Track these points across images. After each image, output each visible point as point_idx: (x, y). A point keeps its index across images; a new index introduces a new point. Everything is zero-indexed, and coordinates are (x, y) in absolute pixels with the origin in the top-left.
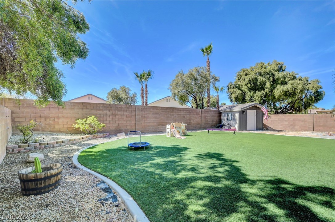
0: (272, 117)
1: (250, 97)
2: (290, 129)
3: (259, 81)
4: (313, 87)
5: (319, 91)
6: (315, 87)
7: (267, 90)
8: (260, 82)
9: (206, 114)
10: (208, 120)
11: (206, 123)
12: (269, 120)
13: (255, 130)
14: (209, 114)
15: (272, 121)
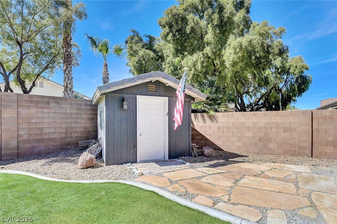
0: (220, 120)
1: (172, 67)
2: (258, 151)
3: (191, 24)
4: (296, 67)
5: (303, 76)
6: (298, 67)
7: (208, 50)
8: (192, 28)
9: (33, 111)
10: (41, 129)
11: (34, 139)
12: (214, 125)
13: (167, 158)
14: (45, 111)
15: (219, 128)
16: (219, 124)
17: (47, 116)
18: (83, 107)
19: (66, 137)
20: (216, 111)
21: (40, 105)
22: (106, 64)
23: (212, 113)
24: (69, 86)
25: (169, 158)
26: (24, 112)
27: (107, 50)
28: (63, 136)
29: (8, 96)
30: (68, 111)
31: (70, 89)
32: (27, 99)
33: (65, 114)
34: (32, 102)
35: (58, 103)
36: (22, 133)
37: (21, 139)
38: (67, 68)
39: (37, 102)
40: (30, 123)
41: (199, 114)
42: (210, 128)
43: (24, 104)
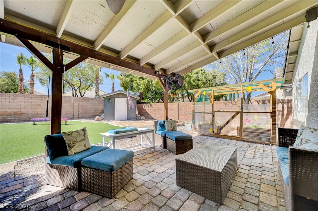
9: (84, 103)
10: (86, 109)
11: (84, 113)
12: (152, 109)
13: (126, 119)
14: (88, 103)
15: (153, 110)
16: (153, 108)
17: (88, 104)
18: (102, 101)
19: (95, 113)
20: (153, 103)
21: (86, 101)
22: (113, 83)
23: (151, 103)
24: (97, 93)
25: (127, 120)
26: (81, 103)
27: (114, 77)
28: (94, 112)
29: (76, 98)
30: (96, 103)
31: (98, 94)
32: (82, 99)
33: (95, 104)
34: (83, 100)
35: (92, 100)
36: (80, 110)
37: (79, 112)
38: (97, 86)
39: (85, 100)
40: (82, 107)
41: (147, 104)
42: (150, 110)
43: (81, 100)
